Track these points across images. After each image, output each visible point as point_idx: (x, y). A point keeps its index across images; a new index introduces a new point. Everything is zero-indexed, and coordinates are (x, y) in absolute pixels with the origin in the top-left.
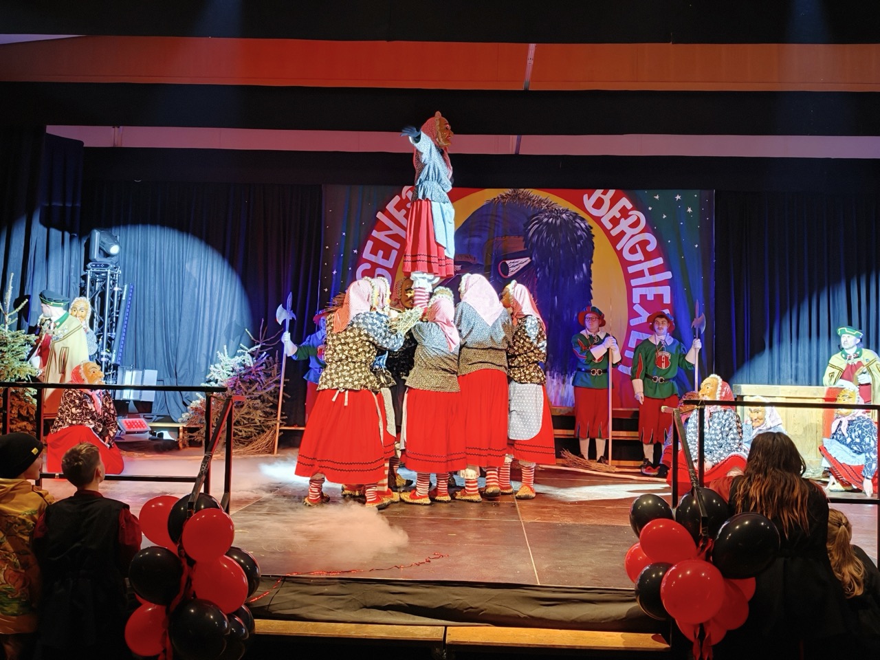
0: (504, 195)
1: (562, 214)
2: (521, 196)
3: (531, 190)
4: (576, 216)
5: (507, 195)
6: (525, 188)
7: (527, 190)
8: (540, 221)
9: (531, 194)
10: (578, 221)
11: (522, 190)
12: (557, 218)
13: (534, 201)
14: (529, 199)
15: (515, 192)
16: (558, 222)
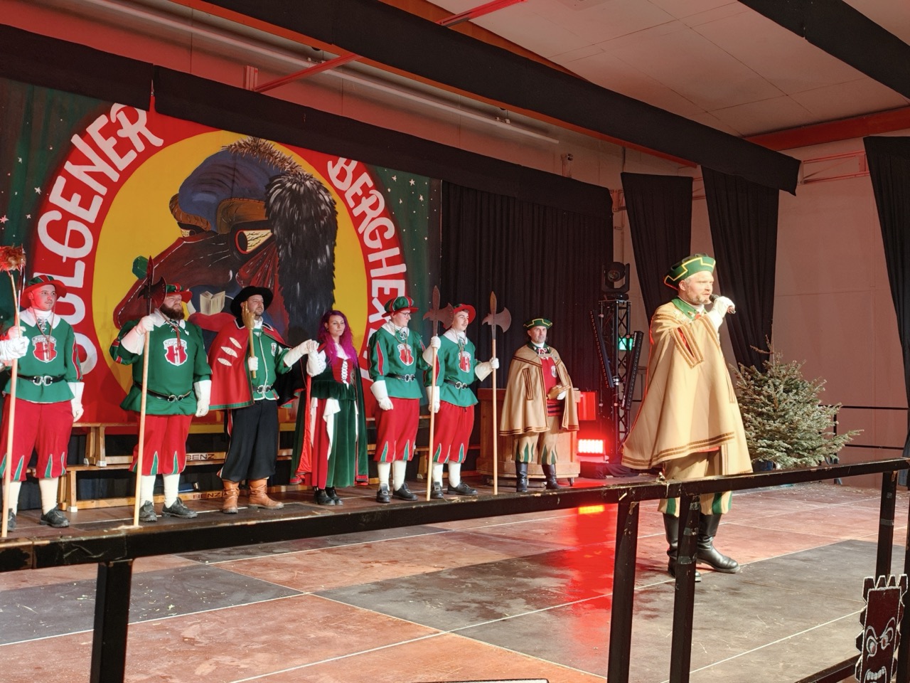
0: (242, 142)
1: (305, 180)
2: (262, 149)
3: (273, 143)
4: (320, 186)
5: (245, 143)
6: (267, 139)
7: (268, 142)
8: (283, 186)
9: (274, 149)
10: (322, 192)
11: (263, 140)
12: (300, 184)
13: (276, 158)
14: (271, 154)
15: (255, 142)
16: (302, 189)
